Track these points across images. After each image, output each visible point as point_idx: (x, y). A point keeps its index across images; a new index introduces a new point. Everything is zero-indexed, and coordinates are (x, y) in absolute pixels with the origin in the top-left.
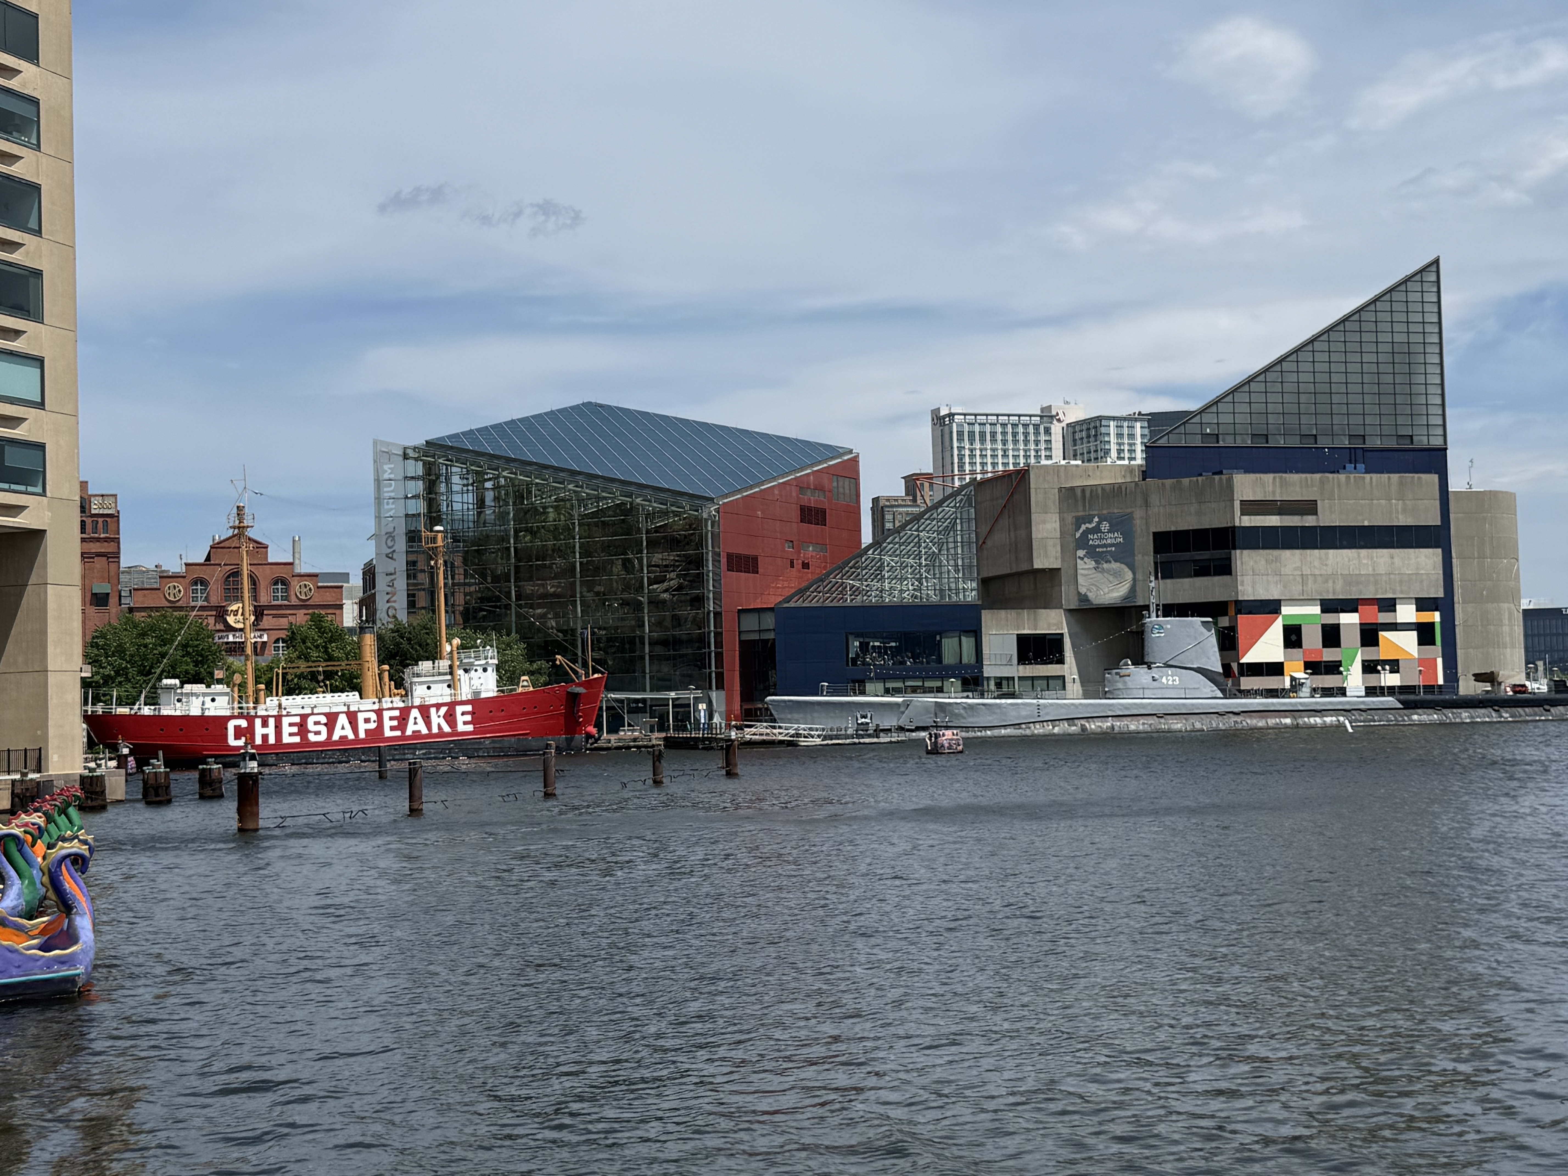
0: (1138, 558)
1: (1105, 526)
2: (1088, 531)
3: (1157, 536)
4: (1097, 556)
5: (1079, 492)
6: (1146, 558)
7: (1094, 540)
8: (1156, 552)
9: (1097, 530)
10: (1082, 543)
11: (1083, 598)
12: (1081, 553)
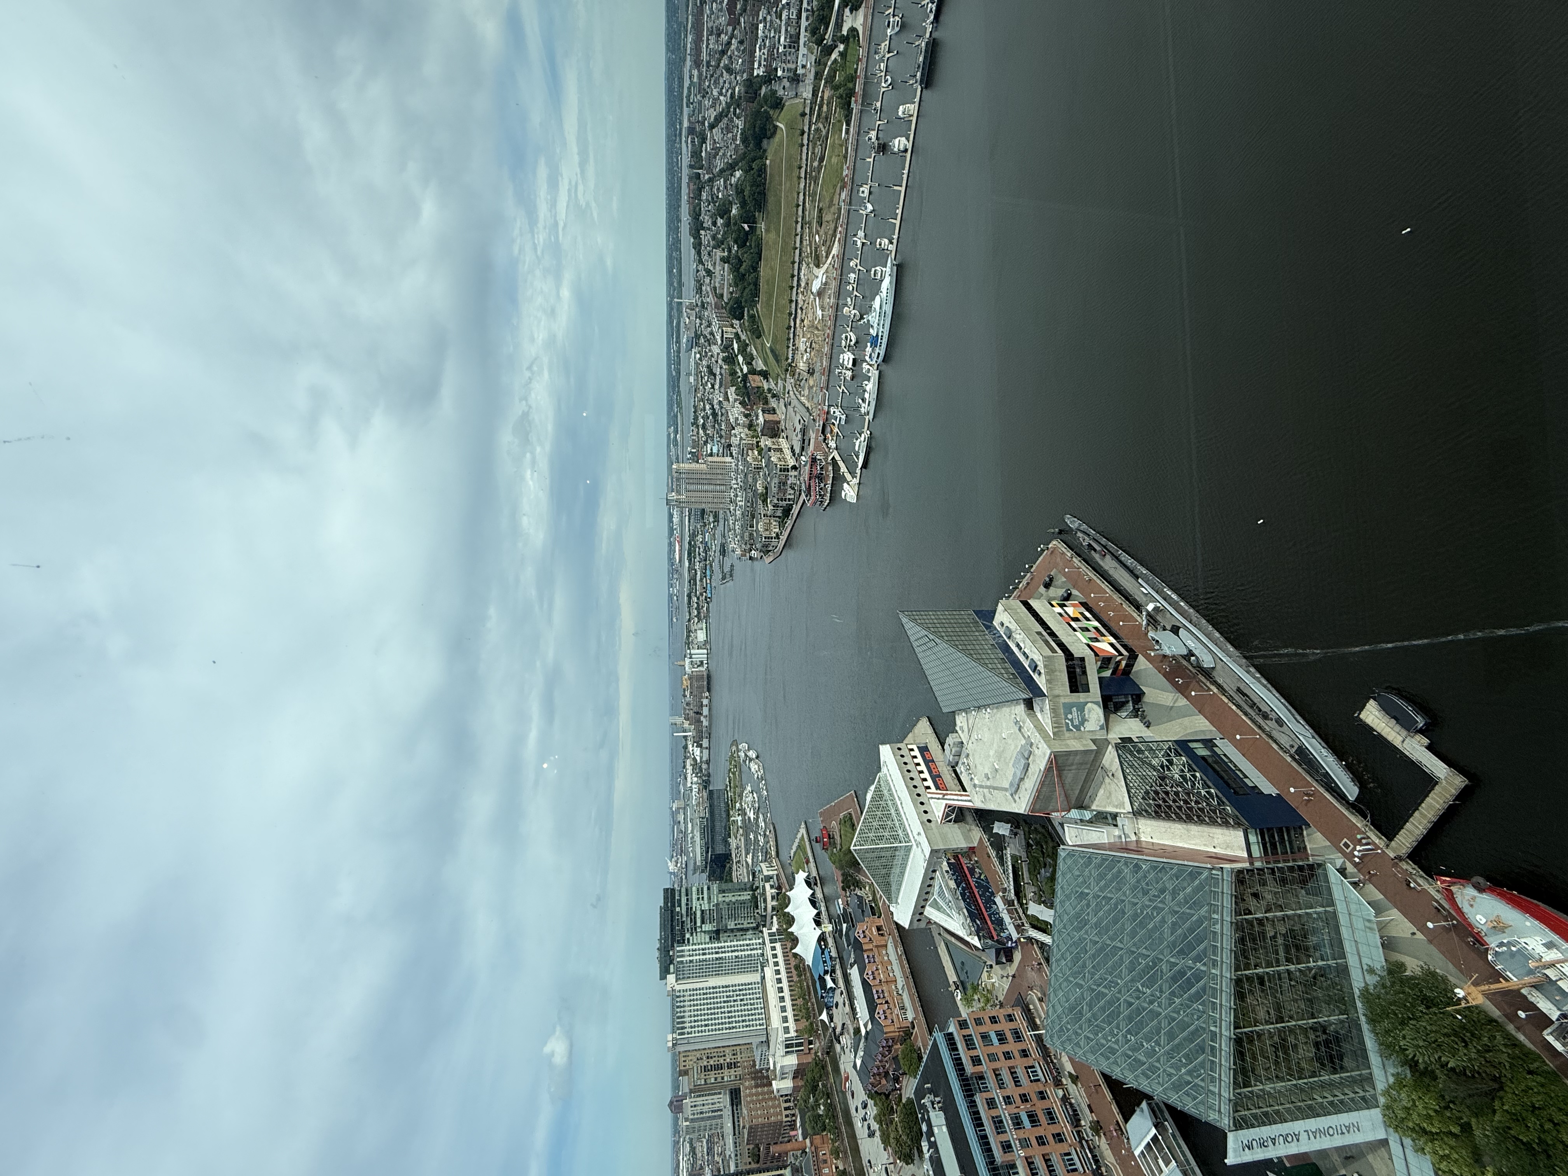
0: (1082, 700)
1: (1070, 716)
2: (1072, 725)
3: (1072, 691)
4: (1083, 721)
5: (1056, 730)
6: (1081, 697)
7: (1076, 722)
8: (1078, 692)
9: (1071, 720)
10: (1078, 728)
11: (1102, 728)
12: (1082, 729)
